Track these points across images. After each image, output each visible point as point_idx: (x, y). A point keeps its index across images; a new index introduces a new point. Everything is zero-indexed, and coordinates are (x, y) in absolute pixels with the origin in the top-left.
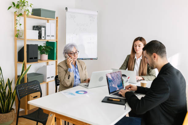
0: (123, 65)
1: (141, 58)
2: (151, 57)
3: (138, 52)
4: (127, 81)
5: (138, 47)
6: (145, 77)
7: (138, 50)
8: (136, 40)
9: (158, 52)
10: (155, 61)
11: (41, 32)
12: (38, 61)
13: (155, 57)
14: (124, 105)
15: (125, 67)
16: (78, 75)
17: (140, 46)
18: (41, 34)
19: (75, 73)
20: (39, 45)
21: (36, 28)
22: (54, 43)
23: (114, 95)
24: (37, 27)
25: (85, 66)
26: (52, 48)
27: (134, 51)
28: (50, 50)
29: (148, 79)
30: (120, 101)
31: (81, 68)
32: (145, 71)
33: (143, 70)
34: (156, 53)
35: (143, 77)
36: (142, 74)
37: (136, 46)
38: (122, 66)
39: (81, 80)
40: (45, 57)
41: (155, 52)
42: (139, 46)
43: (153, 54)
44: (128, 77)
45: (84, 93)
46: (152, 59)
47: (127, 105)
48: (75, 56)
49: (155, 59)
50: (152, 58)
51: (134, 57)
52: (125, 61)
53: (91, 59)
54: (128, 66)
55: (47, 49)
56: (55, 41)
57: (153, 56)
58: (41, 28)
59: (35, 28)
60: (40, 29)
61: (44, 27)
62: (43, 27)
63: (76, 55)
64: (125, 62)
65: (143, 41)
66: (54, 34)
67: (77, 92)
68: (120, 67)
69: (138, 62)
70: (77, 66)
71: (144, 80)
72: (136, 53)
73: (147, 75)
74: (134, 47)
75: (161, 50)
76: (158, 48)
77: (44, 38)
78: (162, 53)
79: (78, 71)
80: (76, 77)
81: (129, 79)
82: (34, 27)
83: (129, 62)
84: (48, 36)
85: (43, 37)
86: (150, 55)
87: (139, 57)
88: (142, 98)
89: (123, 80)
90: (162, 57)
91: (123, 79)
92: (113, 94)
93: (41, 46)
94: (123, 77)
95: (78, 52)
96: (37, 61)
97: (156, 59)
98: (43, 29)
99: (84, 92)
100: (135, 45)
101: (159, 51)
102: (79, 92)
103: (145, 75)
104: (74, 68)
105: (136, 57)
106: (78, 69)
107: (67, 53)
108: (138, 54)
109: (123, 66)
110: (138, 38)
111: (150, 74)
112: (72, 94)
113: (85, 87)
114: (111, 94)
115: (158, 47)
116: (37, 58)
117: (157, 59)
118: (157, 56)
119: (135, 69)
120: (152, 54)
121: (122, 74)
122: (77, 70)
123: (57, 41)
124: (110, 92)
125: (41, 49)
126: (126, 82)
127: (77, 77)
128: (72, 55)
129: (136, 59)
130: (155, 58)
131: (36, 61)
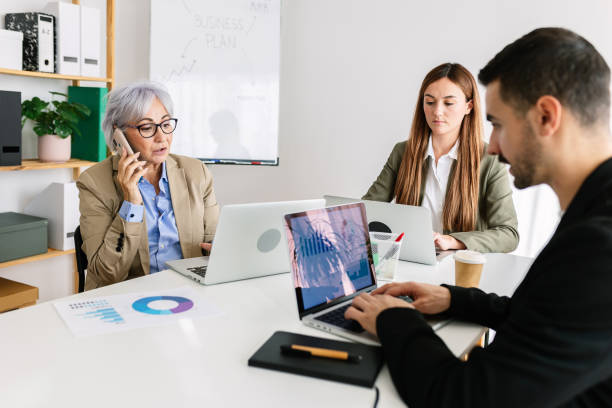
0: (377, 183)
1: (453, 154)
2: (524, 116)
3: (443, 129)
4: (393, 251)
5: (441, 109)
6: (471, 239)
7: (441, 119)
8: (434, 76)
9: (570, 92)
10: (547, 140)
11: (36, 38)
12: (24, 163)
13: (546, 119)
14: (368, 384)
15: (385, 195)
16: (168, 224)
17: (450, 101)
18: (36, 50)
19: (155, 214)
20: (26, 96)
21: (16, 23)
22: (96, 91)
23: (323, 325)
24: (20, 17)
25: (204, 184)
26: (88, 113)
27: (423, 127)
28: (76, 121)
29: (485, 246)
30: (350, 360)
31: (185, 192)
32: (472, 210)
33: (461, 207)
34: (559, 95)
35: (461, 235)
36: (455, 224)
37: (434, 104)
38: (373, 188)
39: (183, 247)
40: (60, 146)
41: (549, 92)
42: (447, 104)
43: (541, 101)
44: (395, 235)
45: (174, 311)
46: (529, 132)
47: (384, 383)
48: (158, 140)
49: (544, 133)
50: (529, 122)
51: (422, 151)
52: (387, 166)
53: (255, 163)
54: (398, 190)
55: (66, 116)
56: (103, 85)
57: (533, 116)
58: (35, 22)
59: (12, 24)
60: (31, 29)
61: (49, 20)
62: (43, 19)
63: (164, 137)
64: (383, 172)
65: (462, 81)
66: (98, 53)
67: (141, 305)
68: (365, 193)
69: (441, 170)
70: (167, 184)
71: (464, 248)
72: (430, 132)
73: (477, 229)
74: (426, 106)
75: (587, 81)
76: (573, 67)
77: (50, 67)
78: (590, 97)
79: (171, 207)
80: (156, 232)
81: (400, 243)
82: (8, 18)
83: (402, 171)
84: (66, 59)
85: (47, 62)
86: (518, 109)
87: (446, 151)
88: (475, 351)
89: (376, 246)
90: (589, 120)
91: (373, 240)
92: (318, 319)
93: (36, 100)
94: (371, 234)
95: (172, 123)
96: (20, 164)
97: (552, 131)
98: (44, 27)
99: (175, 304)
100: (431, 100)
101: (577, 85)
102: (151, 305)
103: (469, 228)
104: (154, 194)
105: (430, 152)
106: (170, 199)
107: (121, 127)
108: (440, 137)
109: (378, 187)
110: (444, 66)
111: (492, 221)
112: (110, 314)
113: (189, 277)
114: (311, 317)
115: (571, 59)
116: (17, 149)
117: (558, 134)
118: (560, 112)
119: (425, 200)
120: (533, 101)
121: (369, 221)
122: (163, 203)
123: (109, 85)
124: (307, 306)
125: (35, 112)
126: (387, 257)
127: (165, 232)
128: (144, 134)
129: (433, 157)
130: (548, 126)
131: (16, 162)
